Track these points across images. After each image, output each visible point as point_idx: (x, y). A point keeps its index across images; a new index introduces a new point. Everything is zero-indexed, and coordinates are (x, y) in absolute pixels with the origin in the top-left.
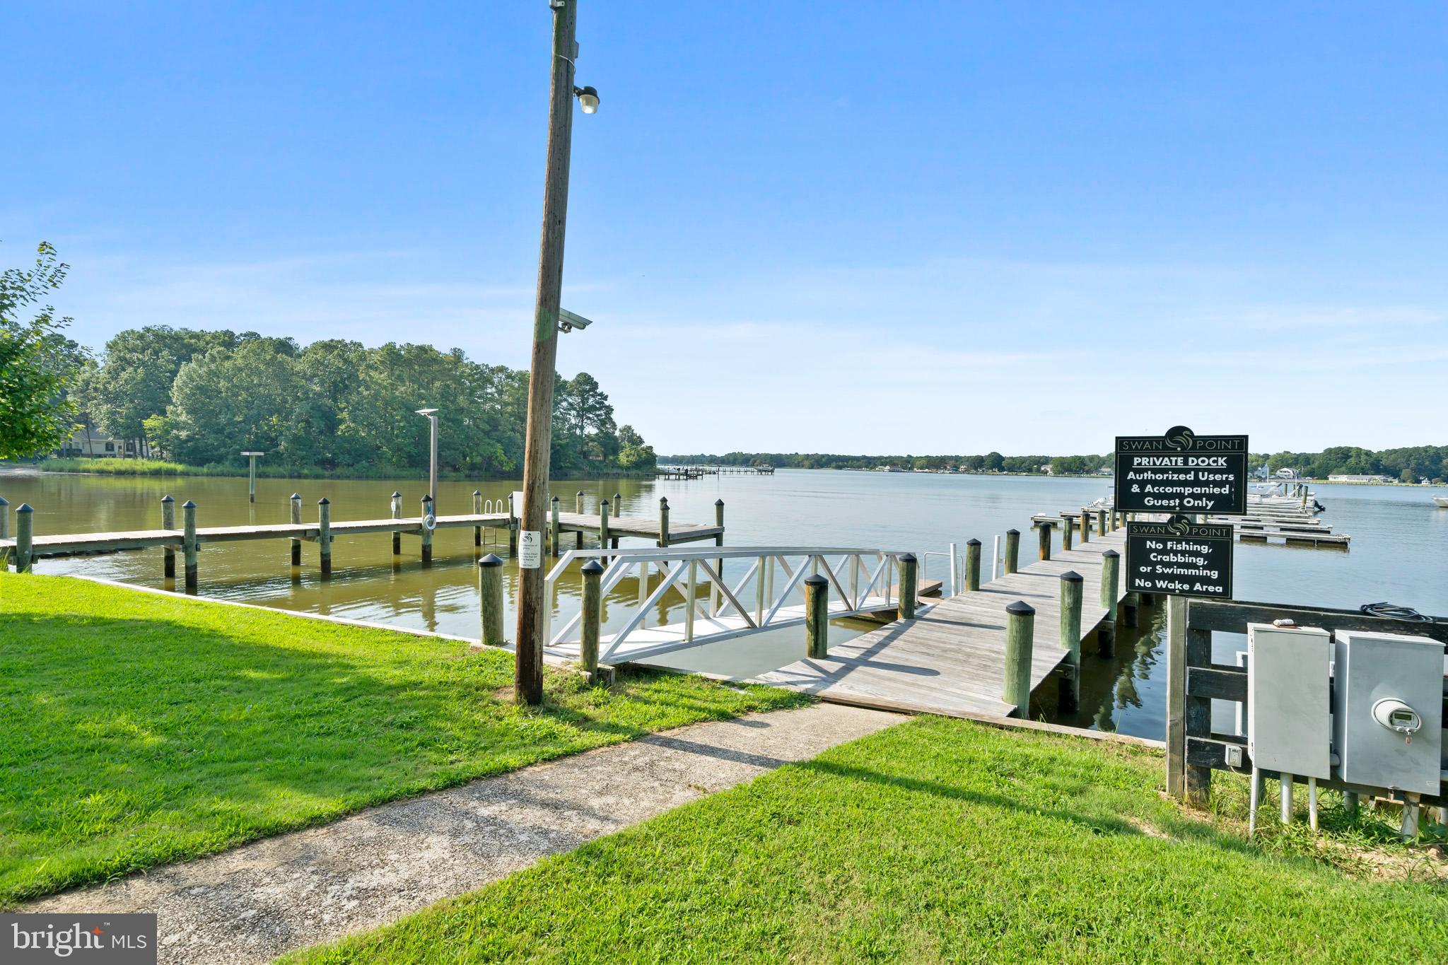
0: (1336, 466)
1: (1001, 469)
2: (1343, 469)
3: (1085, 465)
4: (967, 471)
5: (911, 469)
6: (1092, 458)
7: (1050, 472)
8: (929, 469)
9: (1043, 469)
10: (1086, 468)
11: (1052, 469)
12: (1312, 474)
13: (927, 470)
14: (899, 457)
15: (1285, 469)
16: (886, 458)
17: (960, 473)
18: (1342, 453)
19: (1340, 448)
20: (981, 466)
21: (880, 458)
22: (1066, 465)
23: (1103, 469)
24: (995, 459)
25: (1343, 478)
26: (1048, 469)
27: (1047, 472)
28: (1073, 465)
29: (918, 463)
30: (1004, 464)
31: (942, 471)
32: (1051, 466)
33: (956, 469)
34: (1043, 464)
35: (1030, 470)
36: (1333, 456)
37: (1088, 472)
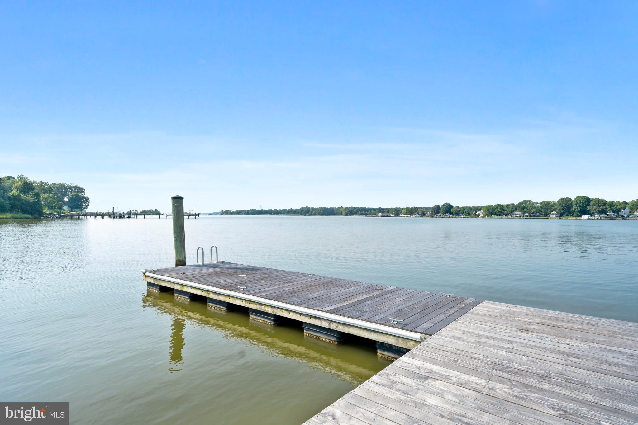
1: (451, 214)
3: (504, 210)
4: (431, 216)
5: (398, 214)
6: (509, 206)
7: (481, 215)
9: (477, 214)
10: (505, 212)
11: (483, 214)
17: (427, 216)
20: (439, 212)
22: (491, 210)
23: (516, 213)
24: (447, 207)
26: (481, 213)
28: (496, 210)
30: (452, 210)
32: (482, 211)
34: (477, 211)
35: (469, 214)
37: (507, 215)
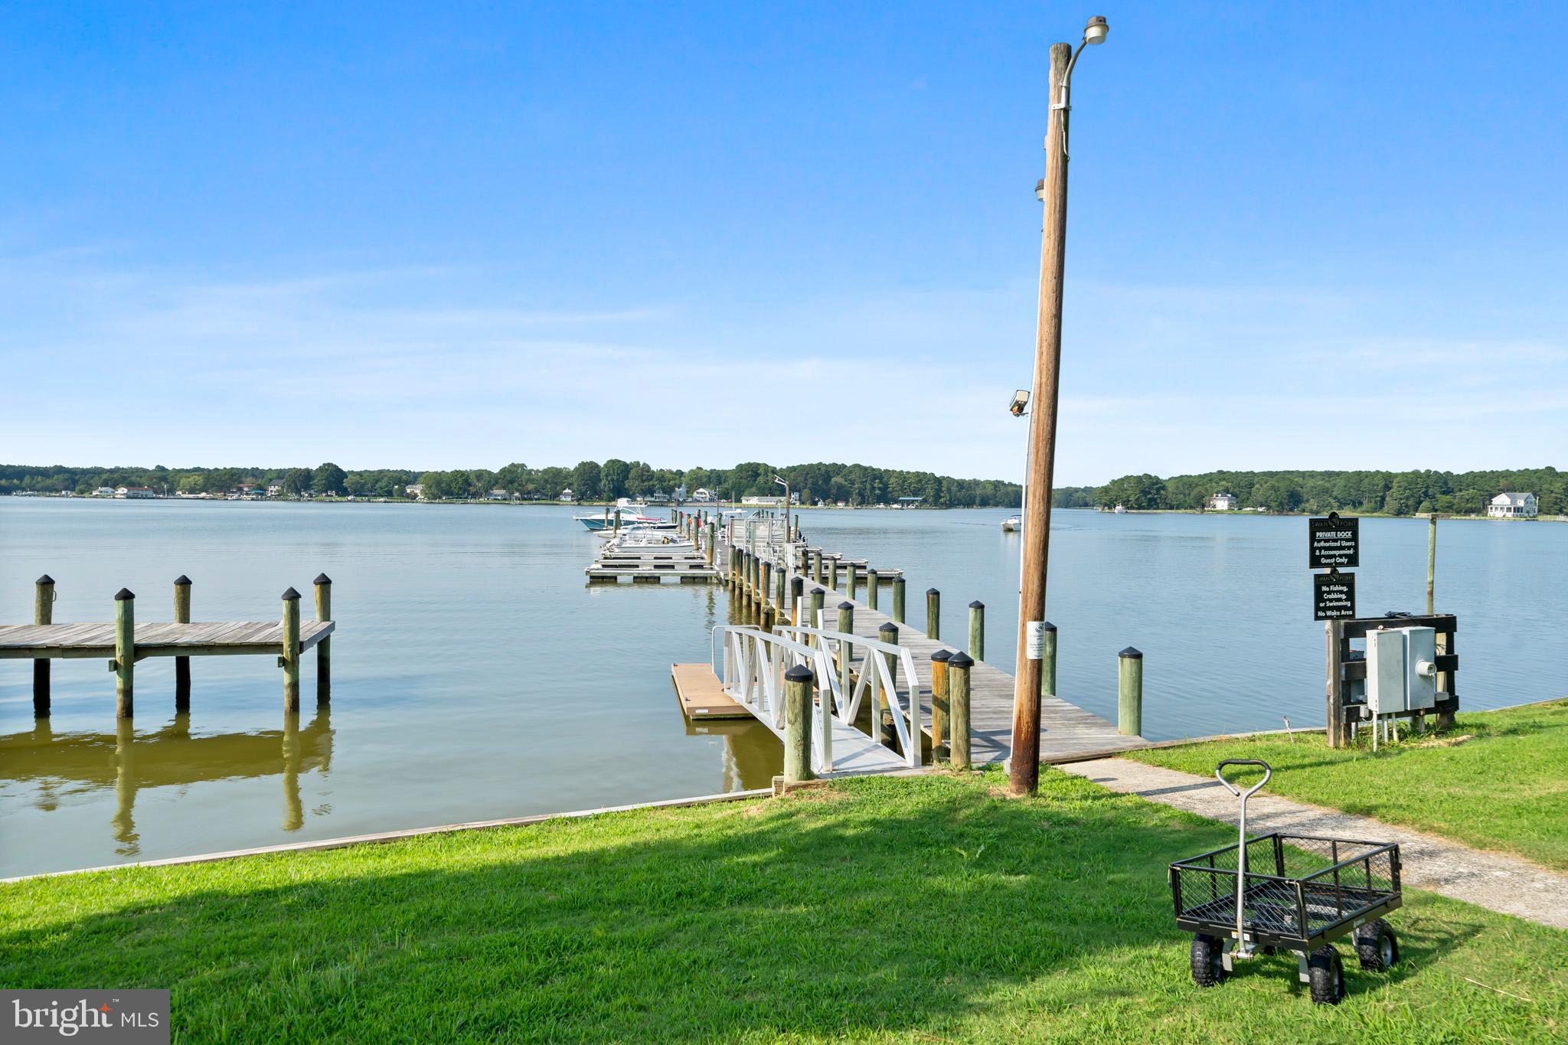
0: (747, 486)
1: (343, 492)
2: (754, 489)
3: (470, 485)
4: (280, 496)
5: (171, 491)
6: (480, 474)
7: (421, 496)
8: (207, 492)
9: (408, 491)
10: (472, 489)
11: (422, 491)
12: (726, 496)
13: (203, 494)
14: (137, 470)
15: (701, 490)
16: (111, 471)
17: (270, 498)
18: (753, 471)
19: (749, 464)
20: (307, 487)
21: (97, 472)
22: (444, 485)
23: (495, 492)
25: (754, 501)
26: (418, 491)
27: (416, 496)
28: (454, 485)
29: (183, 481)
30: (346, 483)
31: (236, 496)
32: (420, 487)
33: (261, 492)
34: (408, 483)
35: (389, 494)
36: (744, 474)
37: (475, 495)
